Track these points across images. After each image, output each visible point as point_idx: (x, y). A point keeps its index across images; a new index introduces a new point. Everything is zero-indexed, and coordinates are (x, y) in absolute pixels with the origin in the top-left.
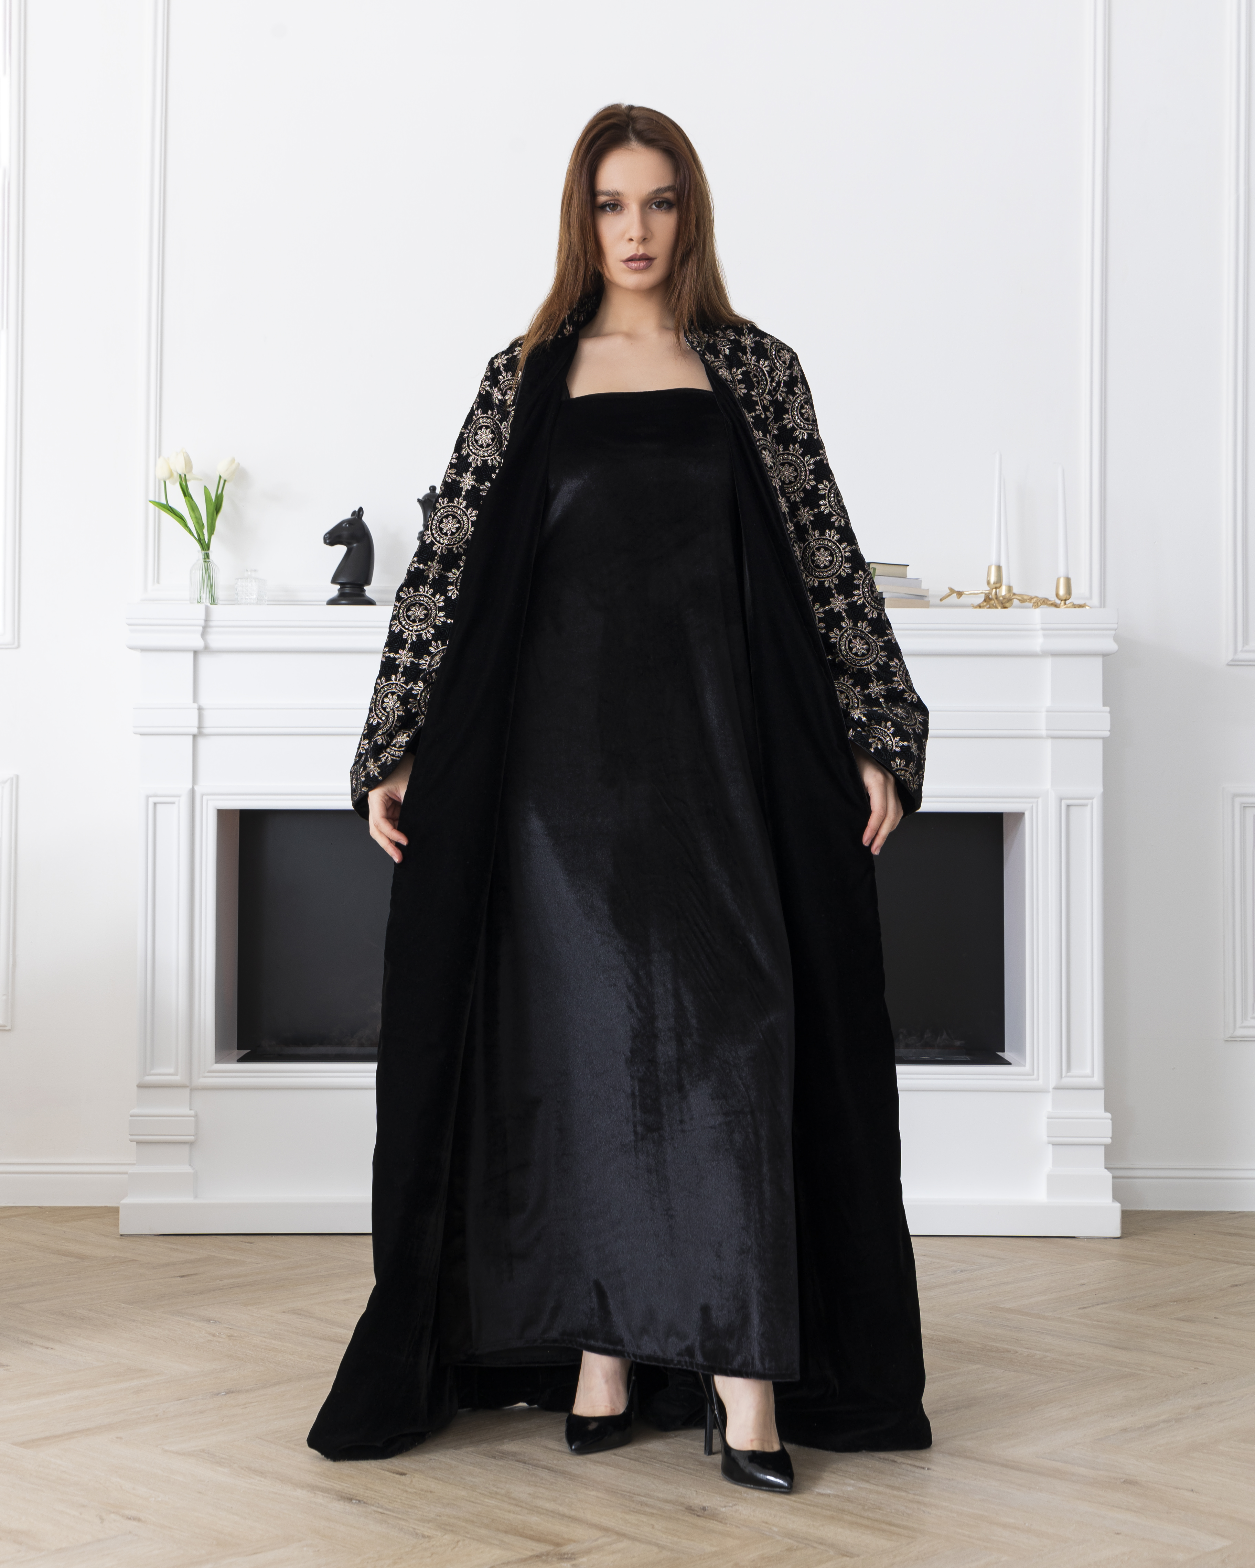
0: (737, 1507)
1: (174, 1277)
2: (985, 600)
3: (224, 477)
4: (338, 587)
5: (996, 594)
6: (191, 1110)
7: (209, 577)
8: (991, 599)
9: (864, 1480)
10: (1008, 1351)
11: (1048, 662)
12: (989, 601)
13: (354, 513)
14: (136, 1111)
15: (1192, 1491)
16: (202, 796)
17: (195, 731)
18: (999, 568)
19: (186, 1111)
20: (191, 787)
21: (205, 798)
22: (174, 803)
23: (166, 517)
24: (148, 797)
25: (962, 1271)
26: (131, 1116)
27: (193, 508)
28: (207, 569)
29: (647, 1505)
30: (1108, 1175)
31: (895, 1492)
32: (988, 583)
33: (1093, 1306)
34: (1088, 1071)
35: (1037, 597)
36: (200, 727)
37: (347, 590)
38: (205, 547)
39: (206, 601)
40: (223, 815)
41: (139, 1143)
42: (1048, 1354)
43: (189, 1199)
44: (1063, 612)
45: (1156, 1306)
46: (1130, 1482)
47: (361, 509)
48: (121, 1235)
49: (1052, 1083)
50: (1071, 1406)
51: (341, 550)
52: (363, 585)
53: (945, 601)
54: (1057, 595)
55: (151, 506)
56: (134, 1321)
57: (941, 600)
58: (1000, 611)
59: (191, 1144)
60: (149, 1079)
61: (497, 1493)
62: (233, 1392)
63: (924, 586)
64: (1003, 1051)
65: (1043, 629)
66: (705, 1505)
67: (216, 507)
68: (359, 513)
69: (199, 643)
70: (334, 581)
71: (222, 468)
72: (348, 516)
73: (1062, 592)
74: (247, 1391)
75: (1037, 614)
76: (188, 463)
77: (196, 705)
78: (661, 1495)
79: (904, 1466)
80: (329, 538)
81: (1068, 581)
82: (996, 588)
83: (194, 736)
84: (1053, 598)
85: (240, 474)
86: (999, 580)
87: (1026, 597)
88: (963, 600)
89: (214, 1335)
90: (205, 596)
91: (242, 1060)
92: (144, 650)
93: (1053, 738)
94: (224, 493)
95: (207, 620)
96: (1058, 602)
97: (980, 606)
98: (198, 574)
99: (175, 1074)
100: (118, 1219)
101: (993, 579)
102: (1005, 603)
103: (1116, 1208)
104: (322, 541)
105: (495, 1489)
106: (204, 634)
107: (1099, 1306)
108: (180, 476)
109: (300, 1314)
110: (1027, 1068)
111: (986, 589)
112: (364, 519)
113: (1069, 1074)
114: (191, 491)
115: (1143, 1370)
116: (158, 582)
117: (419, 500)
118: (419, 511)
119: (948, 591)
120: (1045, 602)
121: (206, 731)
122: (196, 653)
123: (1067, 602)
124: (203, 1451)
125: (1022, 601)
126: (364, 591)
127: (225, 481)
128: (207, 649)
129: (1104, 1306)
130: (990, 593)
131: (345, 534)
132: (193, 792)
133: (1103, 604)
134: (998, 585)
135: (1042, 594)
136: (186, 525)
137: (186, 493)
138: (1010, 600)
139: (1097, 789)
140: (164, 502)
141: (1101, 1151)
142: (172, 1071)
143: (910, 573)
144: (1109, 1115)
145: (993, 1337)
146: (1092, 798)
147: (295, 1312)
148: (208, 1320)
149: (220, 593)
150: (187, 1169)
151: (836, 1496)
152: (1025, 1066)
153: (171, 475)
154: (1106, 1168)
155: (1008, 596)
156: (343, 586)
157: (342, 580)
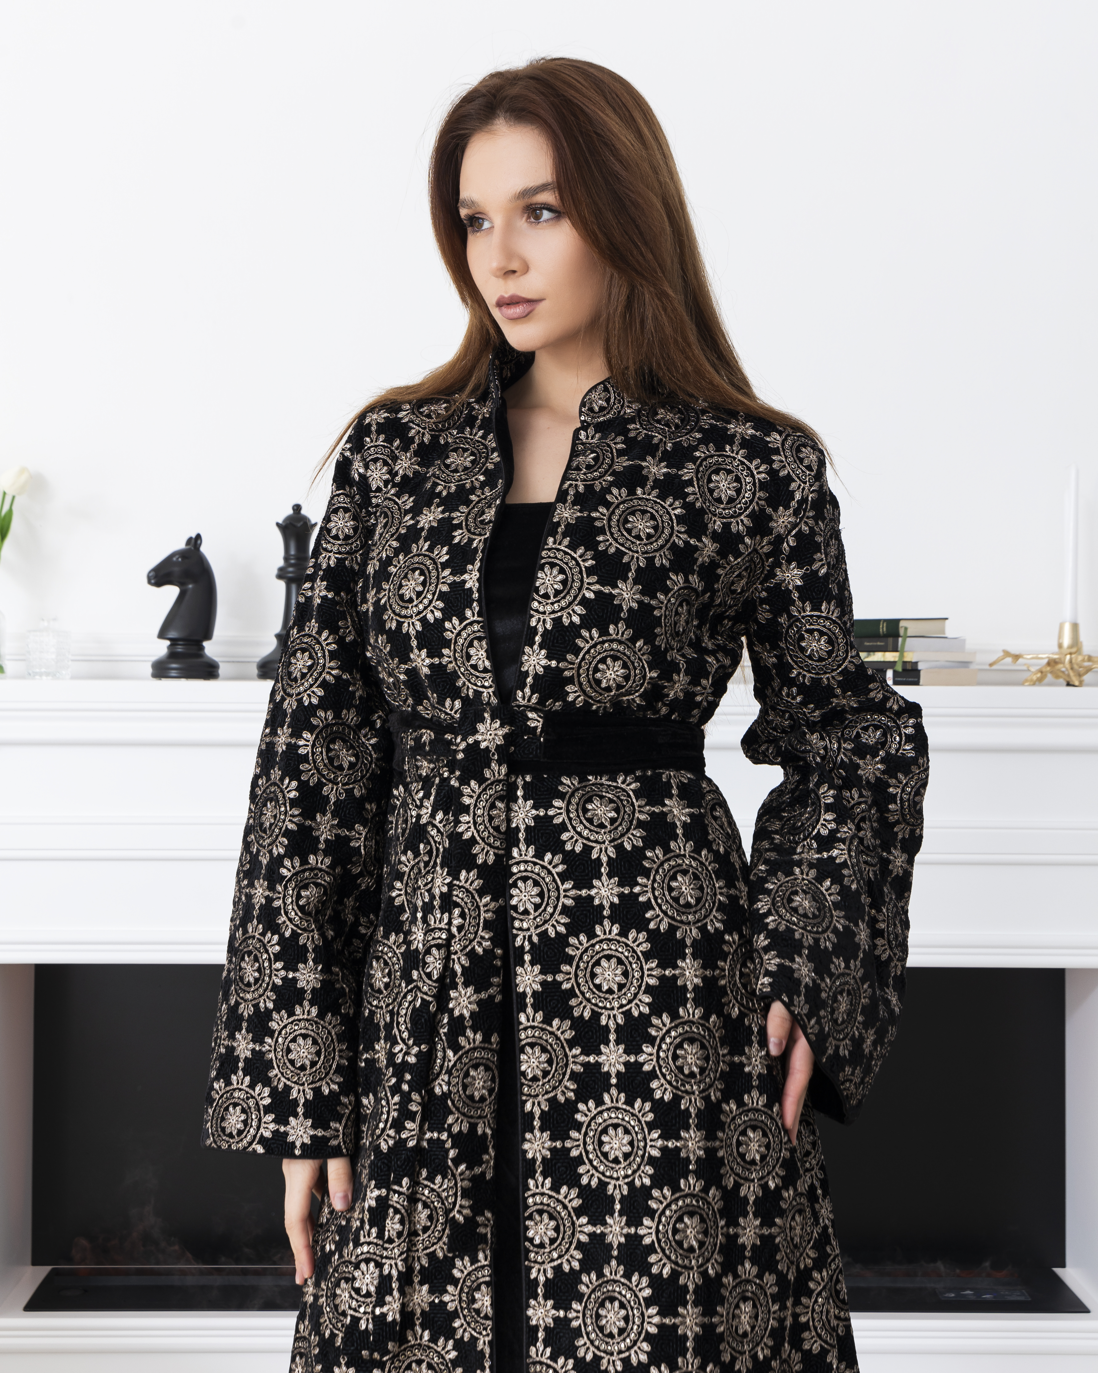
4: (168, 643)
5: (1071, 662)
13: (189, 541)
18: (1075, 627)
32: (1060, 646)
37: (180, 649)
40: (8, 970)
47: (198, 537)
51: (171, 593)
52: (202, 641)
53: (994, 667)
57: (991, 666)
63: (969, 646)
64: (1063, 1265)
67: (2, 532)
68: (195, 542)
70: (162, 635)
71: (9, 479)
72: (180, 545)
80: (156, 577)
82: (1071, 652)
85: (36, 486)
86: (1075, 643)
94: (14, 508)
101: (1067, 641)
104: (145, 580)
111: (1055, 652)
112: (204, 549)
117: (278, 524)
118: (278, 539)
119: (1002, 654)
126: (202, 648)
127: (13, 497)
130: (1062, 660)
131: (176, 569)
134: (1074, 649)
143: (950, 630)
155: (1086, 668)
156: (174, 642)
157: (173, 634)
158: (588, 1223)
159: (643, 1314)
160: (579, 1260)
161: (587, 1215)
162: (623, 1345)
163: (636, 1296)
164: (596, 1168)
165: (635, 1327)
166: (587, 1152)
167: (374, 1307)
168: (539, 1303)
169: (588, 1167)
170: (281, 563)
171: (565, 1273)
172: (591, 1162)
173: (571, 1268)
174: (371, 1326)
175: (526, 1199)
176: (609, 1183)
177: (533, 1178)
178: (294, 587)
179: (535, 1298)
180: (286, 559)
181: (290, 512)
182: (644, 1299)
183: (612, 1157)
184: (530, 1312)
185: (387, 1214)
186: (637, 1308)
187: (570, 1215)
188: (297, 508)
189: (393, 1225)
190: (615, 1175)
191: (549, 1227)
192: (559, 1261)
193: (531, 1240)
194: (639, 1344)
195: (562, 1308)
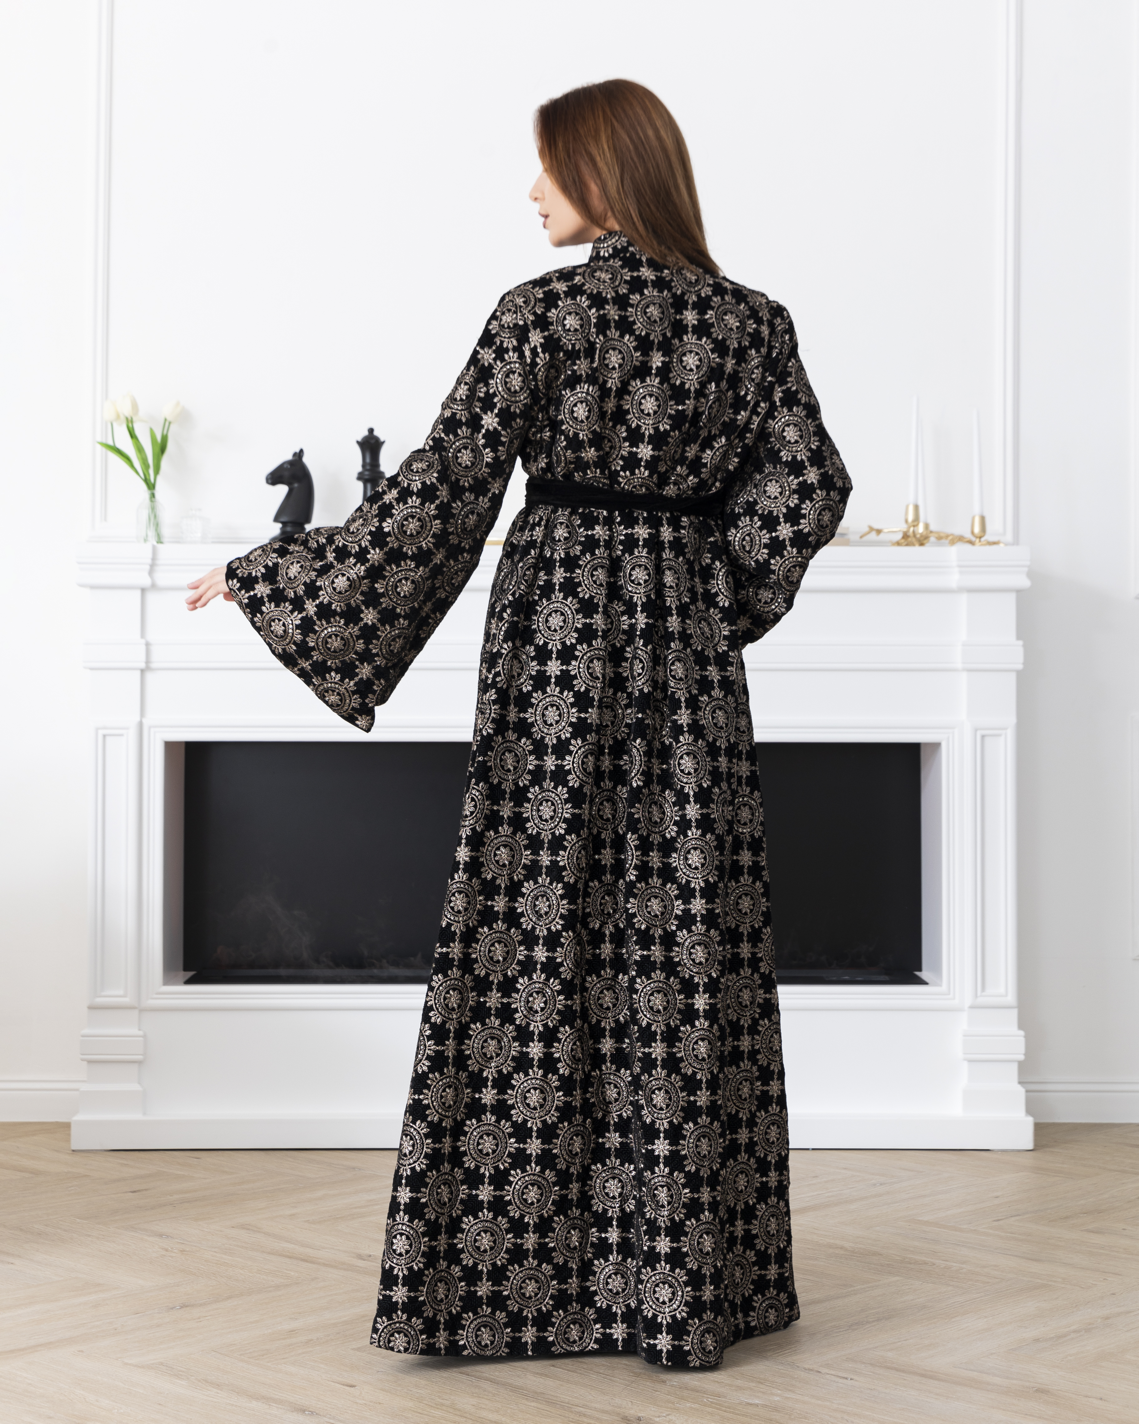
0: (670, 1417)
1: (126, 1192)
2: (903, 538)
3: (169, 419)
4: (280, 525)
5: (914, 532)
6: (139, 1030)
7: (155, 516)
8: (908, 537)
9: (790, 1390)
10: (926, 1263)
11: (964, 597)
12: (908, 539)
13: (295, 454)
14: (86, 1031)
15: (1101, 1399)
16: (150, 728)
17: (143, 665)
18: (916, 508)
19: (135, 1031)
20: (138, 719)
21: (152, 730)
22: (122, 735)
23: (113, 457)
24: (97, 729)
25: (881, 1184)
26: (83, 1036)
27: (140, 449)
28: (153, 509)
29: (585, 1415)
30: (1021, 1090)
31: (820, 1402)
32: (906, 521)
33: (1007, 1218)
34: (1002, 991)
35: (952, 535)
36: (148, 662)
38: (151, 486)
39: (153, 541)
40: (170, 747)
41: (90, 1062)
42: (964, 1266)
43: (138, 1116)
44: (979, 551)
45: (1067, 1218)
46: (1042, 1391)
47: (301, 451)
48: (73, 1151)
49: (968, 1001)
50: (986, 1317)
51: (282, 490)
52: (302, 523)
53: (865, 538)
54: (973, 533)
55: (99, 447)
56: (89, 1236)
57: (861, 537)
58: (917, 549)
59: (139, 1063)
60: (100, 1001)
61: (442, 1405)
62: (187, 1306)
64: (920, 970)
65: (960, 566)
66: (640, 1415)
67: (161, 448)
68: (299, 455)
69: (147, 582)
70: (276, 519)
71: (167, 411)
72: (289, 457)
73: (977, 530)
74: (201, 1305)
75: (953, 552)
76: (135, 406)
77: (143, 641)
78: (597, 1406)
79: (828, 1376)
80: (272, 478)
81: (983, 519)
82: (914, 526)
83: (142, 671)
84: (968, 536)
85: (185, 416)
86: (917, 519)
87: (942, 535)
88: (882, 536)
89: (167, 1250)
90: (152, 533)
91: (189, 982)
92: (93, 587)
93: (969, 670)
94: (169, 434)
95: (154, 558)
96: (973, 539)
97: (898, 544)
98: (145, 513)
99: (125, 996)
100: (69, 1135)
101: (911, 518)
102: (922, 541)
103: (1029, 1122)
104: (265, 481)
105: (441, 1401)
106: (151, 572)
107: (1013, 1219)
108: (127, 419)
109: (248, 1229)
110: (944, 987)
111: (904, 527)
112: (305, 460)
113: (984, 994)
114: (138, 432)
115: (1055, 1281)
116: (105, 520)
117: (358, 442)
118: (358, 453)
119: (868, 529)
120: (961, 539)
121: (153, 665)
122: (143, 590)
123: (983, 539)
124: (162, 1364)
125: (939, 538)
127: (170, 423)
128: (154, 586)
129: (1017, 1218)
130: (908, 531)
131: (286, 474)
132: (141, 725)
133: (1016, 542)
134: (915, 523)
135: (957, 531)
136: (132, 466)
137: (132, 435)
138: (927, 538)
139: (1011, 719)
140: (111, 443)
141: (1015, 1067)
142: (121, 992)
144: (1022, 1033)
145: (911, 1249)
146: (1005, 729)
147: (243, 1227)
148: (161, 1235)
149: (166, 532)
150: (136, 1087)
151: (764, 1406)
152: (941, 986)
153: (118, 417)
154: (1020, 1083)
155: (925, 533)
156: (284, 524)
157: (283, 519)
170: (360, 469)
178: (369, 486)
180: (364, 466)
181: (366, 433)
188: (371, 431)
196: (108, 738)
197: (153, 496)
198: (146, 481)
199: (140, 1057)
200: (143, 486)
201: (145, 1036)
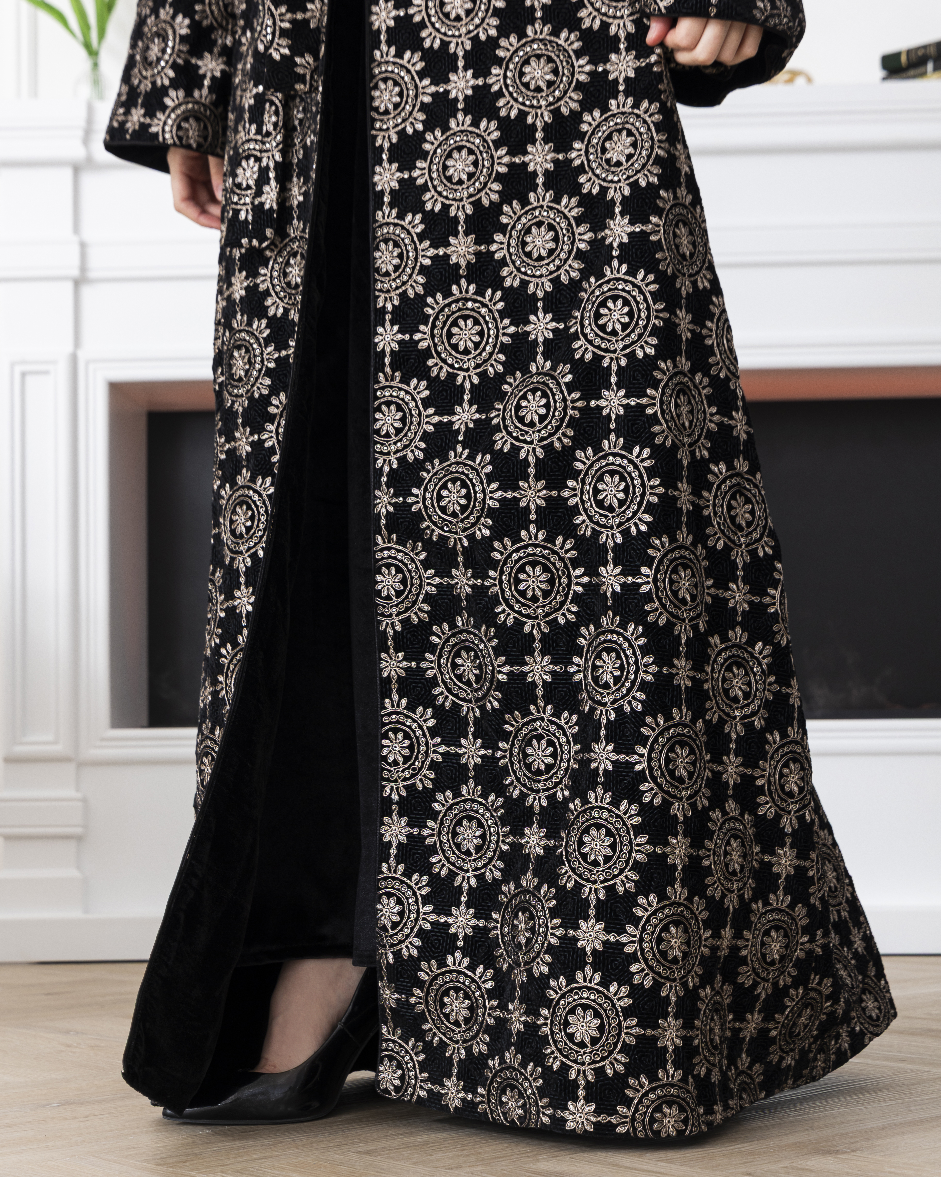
6: (77, 791)
14: (3, 794)
16: (87, 363)
17: (76, 273)
19: (71, 793)
20: (69, 348)
21: (91, 366)
22: (49, 372)
23: (44, 16)
24: (13, 365)
27: (79, 5)
28: (96, 82)
36: (83, 268)
38: (93, 53)
40: (116, 389)
41: (8, 838)
43: (76, 914)
59: (79, 839)
60: (20, 750)
67: (108, 5)
69: (79, 154)
77: (76, 239)
83: (76, 282)
92: (8, 164)
95: (90, 121)
99: (55, 743)
106: (86, 141)
121: (92, 274)
122: (76, 168)
128: (90, 162)
132: (74, 360)
142: (50, 738)
150: (73, 873)
158: (431, 84)
159: (492, 157)
160: (422, 122)
161: (429, 76)
162: (472, 189)
163: (485, 141)
164: (438, 30)
165: (485, 170)
166: (429, 16)
167: (254, 198)
168: (384, 169)
169: (430, 29)
171: (409, 136)
172: (433, 24)
173: (415, 130)
174: (250, 218)
175: (371, 69)
176: (450, 42)
177: (379, 48)
179: (380, 164)
182: (493, 141)
183: (453, 15)
184: (377, 178)
185: (264, 109)
186: (487, 152)
187: (413, 78)
189: (270, 120)
190: (457, 33)
191: (394, 93)
192: (403, 125)
193: (376, 109)
194: (489, 185)
195: (406, 169)
196: (29, 379)
197: (96, 65)
198: (87, 46)
199: (78, 830)
200: (82, 53)
201: (85, 801)
